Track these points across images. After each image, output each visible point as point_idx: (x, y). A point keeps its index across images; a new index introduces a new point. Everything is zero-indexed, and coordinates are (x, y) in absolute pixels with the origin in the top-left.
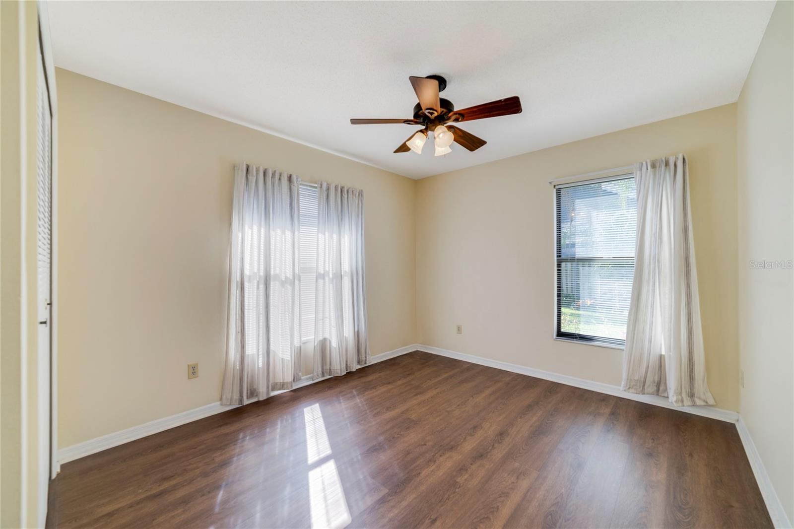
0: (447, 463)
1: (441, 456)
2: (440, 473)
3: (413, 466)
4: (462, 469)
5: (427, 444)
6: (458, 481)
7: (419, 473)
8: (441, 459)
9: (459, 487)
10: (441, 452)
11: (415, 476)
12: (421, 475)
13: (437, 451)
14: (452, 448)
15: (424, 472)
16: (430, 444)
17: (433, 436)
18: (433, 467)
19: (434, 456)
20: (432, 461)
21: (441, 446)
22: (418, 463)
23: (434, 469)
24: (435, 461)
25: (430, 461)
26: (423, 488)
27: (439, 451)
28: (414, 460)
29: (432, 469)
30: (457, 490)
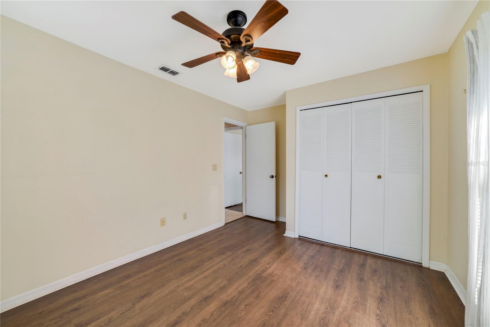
0: (231, 292)
1: (235, 296)
2: (236, 285)
3: (253, 288)
4: (223, 289)
5: (244, 306)
6: (227, 282)
7: (248, 284)
8: (234, 294)
9: (227, 279)
10: (234, 300)
11: (250, 283)
12: (247, 284)
13: (237, 300)
14: (225, 304)
15: (246, 285)
16: (242, 307)
17: (239, 316)
18: (240, 288)
19: (240, 296)
20: (241, 293)
21: (233, 305)
22: (249, 291)
23: (239, 287)
24: (239, 292)
25: (242, 292)
26: (246, 278)
27: (235, 300)
28: (252, 292)
29: (241, 287)
30: (228, 278)
